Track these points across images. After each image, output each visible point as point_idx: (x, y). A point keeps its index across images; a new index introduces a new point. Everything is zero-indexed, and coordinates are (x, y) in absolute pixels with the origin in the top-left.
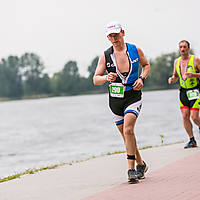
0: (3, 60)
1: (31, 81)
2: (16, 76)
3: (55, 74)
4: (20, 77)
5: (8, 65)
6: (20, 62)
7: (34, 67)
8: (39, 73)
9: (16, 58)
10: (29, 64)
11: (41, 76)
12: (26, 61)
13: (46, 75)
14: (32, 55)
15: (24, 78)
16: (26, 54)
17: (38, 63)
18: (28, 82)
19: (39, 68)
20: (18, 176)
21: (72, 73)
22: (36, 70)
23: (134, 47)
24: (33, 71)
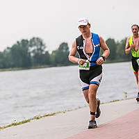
0: (18, 42)
1: (37, 56)
2: (27, 53)
3: (53, 52)
4: (30, 53)
5: (21, 45)
6: (29, 43)
7: (39, 47)
8: (42, 51)
9: (27, 41)
10: (35, 45)
11: (44, 53)
12: (33, 43)
13: (47, 52)
14: (37, 38)
15: (32, 55)
16: (34, 38)
17: (41, 44)
18: (35, 57)
19: (43, 48)
20: (29, 121)
21: (64, 51)
22: (40, 49)
23: (97, 35)
24: (38, 50)
